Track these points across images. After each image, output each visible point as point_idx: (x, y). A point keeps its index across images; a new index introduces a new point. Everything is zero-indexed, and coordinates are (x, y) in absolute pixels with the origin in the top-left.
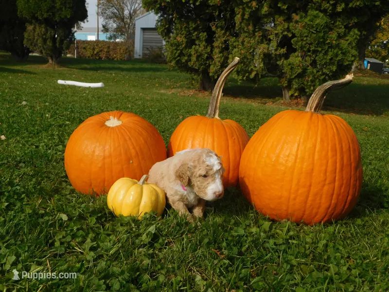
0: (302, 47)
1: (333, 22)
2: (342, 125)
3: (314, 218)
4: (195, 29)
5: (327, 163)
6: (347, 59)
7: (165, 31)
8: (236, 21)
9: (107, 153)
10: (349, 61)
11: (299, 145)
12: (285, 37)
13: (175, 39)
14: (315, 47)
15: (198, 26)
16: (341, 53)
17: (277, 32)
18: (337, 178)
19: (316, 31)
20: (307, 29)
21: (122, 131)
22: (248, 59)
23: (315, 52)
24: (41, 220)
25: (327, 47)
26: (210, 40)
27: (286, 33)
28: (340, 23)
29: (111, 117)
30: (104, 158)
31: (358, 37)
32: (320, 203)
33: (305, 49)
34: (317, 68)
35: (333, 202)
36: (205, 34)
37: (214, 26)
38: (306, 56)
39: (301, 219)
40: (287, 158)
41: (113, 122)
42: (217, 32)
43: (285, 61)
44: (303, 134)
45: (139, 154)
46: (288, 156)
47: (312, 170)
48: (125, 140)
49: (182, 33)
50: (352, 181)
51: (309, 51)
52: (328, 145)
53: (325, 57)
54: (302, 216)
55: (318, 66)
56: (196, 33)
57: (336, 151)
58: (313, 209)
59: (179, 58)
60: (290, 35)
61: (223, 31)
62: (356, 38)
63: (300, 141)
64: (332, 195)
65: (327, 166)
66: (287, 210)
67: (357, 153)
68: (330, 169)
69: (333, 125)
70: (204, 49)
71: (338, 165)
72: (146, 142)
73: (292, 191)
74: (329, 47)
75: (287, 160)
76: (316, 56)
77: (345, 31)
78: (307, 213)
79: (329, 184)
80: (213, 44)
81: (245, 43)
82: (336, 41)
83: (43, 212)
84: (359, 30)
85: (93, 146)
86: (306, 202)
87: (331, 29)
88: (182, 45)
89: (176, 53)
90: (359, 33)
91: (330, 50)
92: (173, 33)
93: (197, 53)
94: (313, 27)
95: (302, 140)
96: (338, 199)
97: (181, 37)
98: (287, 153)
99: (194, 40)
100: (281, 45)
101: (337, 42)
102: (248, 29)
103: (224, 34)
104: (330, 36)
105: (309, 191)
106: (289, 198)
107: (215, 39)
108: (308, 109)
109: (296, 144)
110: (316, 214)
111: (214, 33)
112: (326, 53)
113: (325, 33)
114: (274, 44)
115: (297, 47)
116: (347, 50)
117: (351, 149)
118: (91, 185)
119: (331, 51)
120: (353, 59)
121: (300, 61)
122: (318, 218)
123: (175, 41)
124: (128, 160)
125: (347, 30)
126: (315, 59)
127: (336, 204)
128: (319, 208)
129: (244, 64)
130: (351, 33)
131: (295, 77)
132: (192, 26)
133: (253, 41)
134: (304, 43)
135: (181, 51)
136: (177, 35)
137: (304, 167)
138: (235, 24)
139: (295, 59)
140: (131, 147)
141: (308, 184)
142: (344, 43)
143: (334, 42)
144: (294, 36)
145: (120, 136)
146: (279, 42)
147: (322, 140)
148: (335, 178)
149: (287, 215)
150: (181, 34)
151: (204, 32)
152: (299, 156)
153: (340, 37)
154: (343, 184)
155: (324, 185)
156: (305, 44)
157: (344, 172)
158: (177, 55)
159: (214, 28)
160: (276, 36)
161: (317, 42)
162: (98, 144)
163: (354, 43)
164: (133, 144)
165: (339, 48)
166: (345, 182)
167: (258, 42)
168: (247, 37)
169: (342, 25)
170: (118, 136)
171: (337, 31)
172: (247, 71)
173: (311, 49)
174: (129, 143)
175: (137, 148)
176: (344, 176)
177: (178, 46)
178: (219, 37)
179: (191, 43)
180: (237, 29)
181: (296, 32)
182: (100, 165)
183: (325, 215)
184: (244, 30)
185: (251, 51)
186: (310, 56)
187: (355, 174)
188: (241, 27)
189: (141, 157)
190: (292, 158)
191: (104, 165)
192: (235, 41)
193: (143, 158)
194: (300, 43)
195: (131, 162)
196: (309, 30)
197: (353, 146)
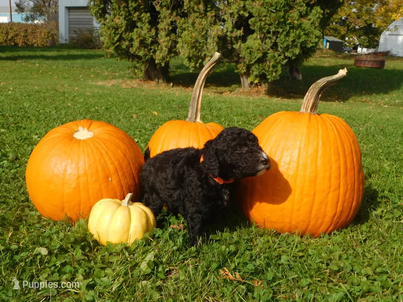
0: (261, 29)
2: (342, 126)
3: (319, 228)
4: (136, 9)
5: (331, 168)
6: (310, 41)
7: (100, 12)
9: (81, 172)
10: (312, 43)
11: (300, 151)
12: (241, 17)
13: (113, 21)
14: (275, 27)
15: (139, 5)
16: (304, 34)
17: (231, 11)
18: (341, 184)
19: (275, 9)
20: (265, 8)
21: (97, 145)
22: (200, 43)
23: (275, 33)
24: (17, 258)
25: (288, 28)
26: (154, 22)
27: (242, 12)
28: (301, 1)
29: (79, 128)
30: (79, 177)
31: (321, 16)
32: (325, 212)
33: (265, 31)
34: (279, 51)
35: (339, 209)
36: (148, 14)
37: (158, 6)
38: (266, 38)
40: (287, 166)
41: (83, 133)
42: (161, 12)
43: (242, 45)
44: (304, 138)
45: (119, 170)
46: (289, 164)
47: (316, 177)
48: (101, 154)
49: (121, 14)
50: (356, 185)
51: (269, 32)
52: (330, 149)
53: (287, 39)
54: (307, 228)
55: (279, 49)
56: (137, 13)
57: (339, 154)
58: (318, 218)
59: (118, 43)
60: (247, 15)
61: (169, 11)
62: (319, 17)
63: (300, 147)
64: (338, 202)
65: (331, 172)
66: (290, 223)
67: (359, 155)
68: (334, 174)
69: (333, 126)
70: (148, 32)
71: (342, 170)
72: (125, 155)
74: (291, 28)
75: (288, 168)
76: (277, 37)
77: (307, 9)
78: (312, 223)
79: (335, 190)
80: (159, 26)
81: (196, 25)
82: (298, 20)
83: (16, 247)
84: (322, 8)
85: (64, 164)
86: (310, 213)
87: (291, 8)
88: (121, 27)
90: (322, 12)
91: (292, 31)
92: (110, 14)
93: (139, 37)
94: (272, 6)
95: (302, 145)
96: (343, 207)
97: (119, 19)
98: (288, 161)
99: (135, 22)
100: (237, 26)
101: (300, 22)
102: (198, 9)
103: (171, 14)
104: (291, 15)
105: (313, 200)
106: (293, 210)
107: (160, 20)
108: (303, 110)
109: (297, 150)
110: (322, 224)
111: (159, 13)
112: (288, 35)
113: (286, 11)
114: (229, 25)
115: (256, 28)
116: (310, 30)
117: (354, 152)
118: (63, 210)
119: (293, 32)
120: (317, 40)
121: (259, 44)
122: (323, 228)
123: (113, 23)
124: (107, 177)
125: (309, 8)
126: (275, 41)
127: (342, 212)
128: (324, 217)
129: (196, 50)
130: (314, 11)
131: (255, 62)
132: (132, 6)
133: (206, 22)
134: (263, 23)
135: (121, 35)
136: (115, 16)
137: (307, 174)
138: (183, 2)
139: (253, 41)
140: (109, 163)
141: (312, 192)
142: (306, 23)
143: (296, 22)
144: (251, 16)
145: (95, 151)
146: (234, 22)
147: (324, 144)
149: (290, 228)
150: (119, 15)
151: (146, 12)
152: (301, 163)
153: (302, 16)
154: (347, 189)
155: (329, 192)
156: (265, 25)
157: (348, 177)
158: (116, 39)
159: (158, 8)
160: (231, 16)
161: (277, 22)
162: (70, 160)
163: (317, 23)
164: (111, 159)
165: (301, 29)
166: (349, 187)
167: (211, 23)
168: (197, 17)
169: (303, 2)
170: (92, 150)
171: (298, 10)
172: (199, 57)
173: (271, 30)
174: (107, 159)
175: (116, 163)
176: (348, 181)
177: (117, 29)
178: (165, 18)
179: (132, 25)
180: (186, 8)
181: (253, 11)
182: (74, 185)
183: (331, 225)
184: (193, 10)
185: (203, 34)
186: (270, 38)
187: (358, 178)
188: (190, 6)
189: (120, 173)
190: (293, 165)
191: (78, 185)
192: (185, 23)
193: (123, 174)
194: (258, 24)
195: (110, 179)
196: (268, 9)
197: (355, 147)
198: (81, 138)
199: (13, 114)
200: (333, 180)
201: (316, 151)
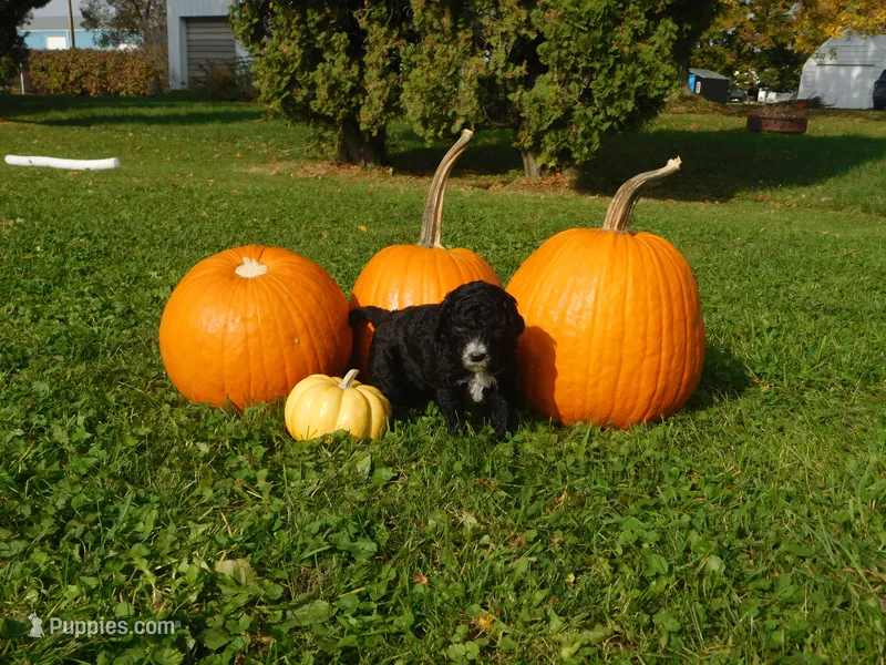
0: (560, 63)
1: (621, 5)
2: (666, 252)
3: (629, 414)
4: (321, 26)
5: (647, 320)
6: (654, 86)
7: (252, 31)
8: (414, 8)
9: (251, 327)
10: (658, 89)
11: (597, 292)
12: (522, 40)
13: (277, 49)
14: (587, 60)
15: (327, 18)
16: (643, 72)
17: (504, 30)
18: (664, 344)
19: (587, 25)
20: (567, 22)
21: (274, 285)
22: (444, 91)
23: (588, 71)
25: (611, 61)
26: (356, 50)
27: (523, 31)
28: (637, 8)
29: (244, 258)
30: (247, 338)
31: (674, 37)
32: (638, 389)
33: (568, 67)
34: (595, 105)
35: (659, 386)
36: (345, 35)
37: (364, 19)
38: (571, 81)
39: (608, 418)
40: (577, 317)
41: (250, 269)
42: (370, 31)
43: (525, 94)
44: (604, 271)
45: (310, 327)
46: (580, 313)
47: (623, 333)
48: (282, 301)
49: (292, 35)
50: (688, 348)
52: (646, 289)
53: (610, 82)
54: (610, 414)
55: (596, 101)
56: (323, 34)
57: (660, 298)
58: (626, 400)
59: (288, 93)
60: (533, 36)
61: (385, 29)
62: (670, 39)
63: (598, 285)
64: (658, 373)
65: (646, 326)
66: (583, 406)
67: (694, 299)
68: (652, 328)
69: (652, 252)
70: (345, 69)
71: (665, 322)
72: (318, 302)
73: (591, 372)
74: (617, 61)
75: (579, 319)
76: (591, 80)
77: (648, 24)
78: (617, 408)
79: (653, 354)
80: (365, 59)
81: (436, 56)
82: (630, 46)
84: (675, 22)
85: (222, 318)
86: (615, 390)
87: (618, 22)
88: (293, 62)
89: (279, 83)
90: (676, 28)
91: (619, 66)
92: (270, 36)
93: (328, 79)
94: (580, 19)
95: (602, 283)
96: (667, 380)
97: (289, 45)
98: (577, 308)
99: (321, 52)
100: (514, 58)
101: (634, 49)
102: (441, 25)
103: (388, 35)
104: (618, 36)
105: (619, 372)
106: (586, 385)
107: (367, 48)
108: (606, 226)
109: (593, 291)
110: (633, 408)
111: (365, 33)
112: (611, 73)
113: (607, 30)
114: (500, 56)
115: (550, 61)
116: (653, 65)
117: (685, 294)
118: (223, 390)
119: (622, 69)
120: (667, 83)
121: (557, 93)
123: (277, 54)
124: (292, 338)
125: (652, 23)
126: (588, 86)
127: (665, 389)
128: (636, 397)
129: (437, 104)
130: (661, 28)
131: (549, 128)
132: (313, 20)
133: (455, 51)
134: (564, 52)
135: (293, 76)
136: (281, 39)
138: (411, 13)
139: (546, 87)
140: (294, 315)
141: (617, 358)
142: (647, 51)
143: (626, 49)
144: (541, 38)
145: (271, 296)
146: (509, 51)
147: (635, 282)
148: (661, 344)
149: (583, 415)
150: (288, 37)
151: (340, 32)
152: (599, 311)
153: (638, 37)
154: (673, 354)
155: (643, 358)
156: (567, 55)
157: (675, 333)
158: (283, 85)
159: (363, 23)
160: (502, 39)
161: (590, 50)
162: (232, 311)
163: (666, 49)
164: (297, 308)
165: (637, 63)
166: (677, 349)
167: (465, 53)
168: (439, 41)
169: (641, 10)
170: (267, 294)
171: (630, 26)
172: (443, 119)
173: (580, 66)
174: (290, 306)
175: (306, 315)
176: (675, 341)
177: (284, 65)
178: (377, 42)
179: (313, 58)
180: (416, 24)
181: (546, 29)
182: (239, 351)
183: (647, 410)
184: (431, 28)
185: (450, 73)
186: (578, 81)
187: (692, 335)
188: (424, 21)
189: (312, 331)
190: (587, 316)
191: (246, 349)
192: (415, 53)
193: (317, 332)
194: (555, 54)
195: (296, 341)
196: (573, 25)
197: (688, 286)
198: (249, 276)
199: (106, 232)
200: (649, 338)
201: (624, 292)
